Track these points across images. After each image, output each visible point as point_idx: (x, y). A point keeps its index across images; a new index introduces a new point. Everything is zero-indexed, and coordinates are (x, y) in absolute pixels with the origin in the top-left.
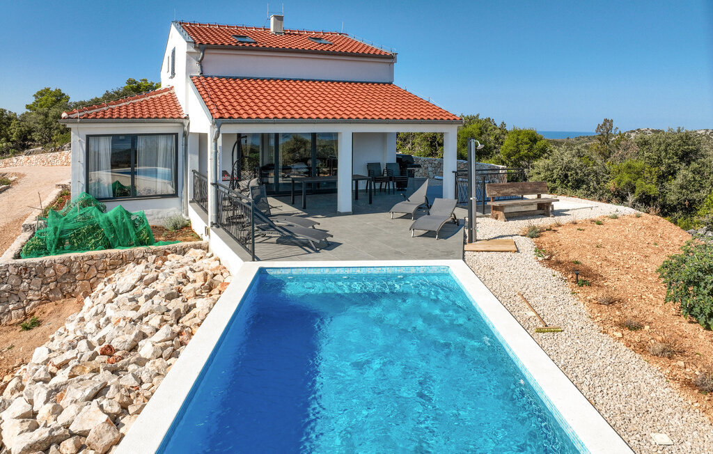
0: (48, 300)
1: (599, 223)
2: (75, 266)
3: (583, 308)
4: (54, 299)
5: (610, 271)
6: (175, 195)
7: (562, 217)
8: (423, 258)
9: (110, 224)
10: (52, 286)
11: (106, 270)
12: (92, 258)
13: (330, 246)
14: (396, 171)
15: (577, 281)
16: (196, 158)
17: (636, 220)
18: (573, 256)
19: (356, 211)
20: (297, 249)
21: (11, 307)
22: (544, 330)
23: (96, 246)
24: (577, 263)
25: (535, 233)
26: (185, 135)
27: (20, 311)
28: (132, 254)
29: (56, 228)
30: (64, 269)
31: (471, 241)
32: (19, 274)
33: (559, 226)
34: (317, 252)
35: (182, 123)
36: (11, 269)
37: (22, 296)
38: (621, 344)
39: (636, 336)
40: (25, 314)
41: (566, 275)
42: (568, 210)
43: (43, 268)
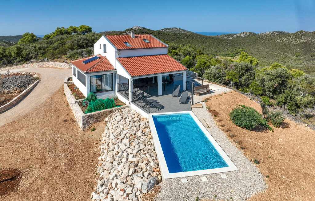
0: (94, 123)
1: (221, 96)
2: (100, 114)
3: (215, 122)
4: (96, 123)
5: (221, 112)
6: (112, 90)
7: (213, 94)
8: (183, 111)
9: (106, 102)
10: (95, 119)
11: (107, 114)
12: (104, 112)
13: (162, 107)
14: (169, 78)
15: (214, 116)
16: (118, 80)
17: (230, 94)
18: (214, 109)
19: (163, 94)
20: (156, 109)
21: (86, 126)
22: (208, 127)
23: (103, 109)
24: (215, 110)
25: (206, 101)
26: (115, 74)
27: (88, 126)
28: (113, 110)
29: (94, 105)
30: (98, 115)
31: (192, 105)
32: (88, 118)
33: (212, 97)
34: (161, 110)
35: (115, 71)
36: (86, 117)
37: (88, 122)
38: (220, 130)
39: (223, 128)
40: (89, 127)
41: (212, 114)
42: (214, 91)
43: (93, 115)
